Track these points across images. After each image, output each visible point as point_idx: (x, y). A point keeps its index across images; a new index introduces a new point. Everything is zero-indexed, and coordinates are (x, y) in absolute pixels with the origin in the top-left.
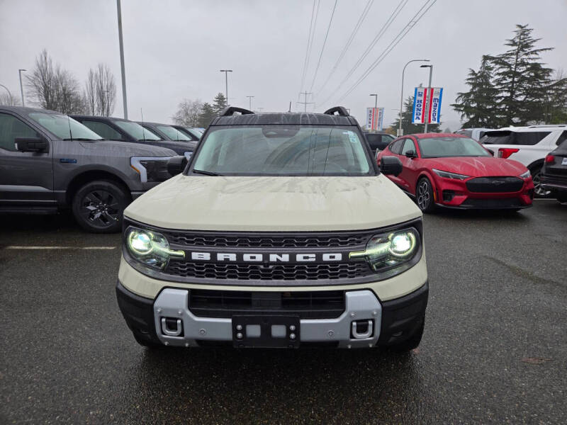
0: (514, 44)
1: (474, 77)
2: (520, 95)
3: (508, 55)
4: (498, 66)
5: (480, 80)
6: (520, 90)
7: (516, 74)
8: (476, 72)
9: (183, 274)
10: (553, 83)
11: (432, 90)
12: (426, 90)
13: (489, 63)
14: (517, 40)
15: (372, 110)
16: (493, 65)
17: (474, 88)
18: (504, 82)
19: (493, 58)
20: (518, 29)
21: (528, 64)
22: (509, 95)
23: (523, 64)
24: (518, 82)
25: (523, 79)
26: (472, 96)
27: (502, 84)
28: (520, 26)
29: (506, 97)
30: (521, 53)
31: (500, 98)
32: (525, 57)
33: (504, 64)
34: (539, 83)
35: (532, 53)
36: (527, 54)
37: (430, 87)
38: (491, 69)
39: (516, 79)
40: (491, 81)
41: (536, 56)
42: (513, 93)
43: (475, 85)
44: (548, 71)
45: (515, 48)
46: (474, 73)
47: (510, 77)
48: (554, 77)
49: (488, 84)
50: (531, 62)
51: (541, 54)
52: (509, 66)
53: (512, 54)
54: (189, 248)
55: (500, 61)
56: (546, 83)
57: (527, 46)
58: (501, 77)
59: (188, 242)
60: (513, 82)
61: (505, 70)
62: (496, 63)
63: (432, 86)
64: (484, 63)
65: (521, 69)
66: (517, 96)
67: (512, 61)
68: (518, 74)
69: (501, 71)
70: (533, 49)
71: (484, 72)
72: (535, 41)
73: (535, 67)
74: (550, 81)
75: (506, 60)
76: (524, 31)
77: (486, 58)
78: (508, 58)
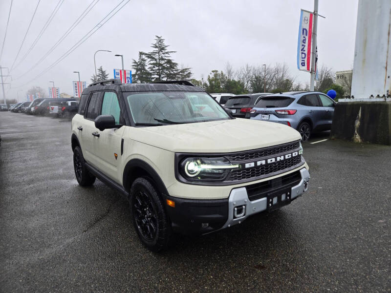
0: (156, 47)
1: (136, 64)
2: (164, 77)
3: (154, 53)
4: (150, 59)
5: (139, 67)
6: (163, 74)
7: (160, 65)
8: (137, 62)
9: (239, 178)
10: (179, 71)
11: (125, 71)
12: (121, 71)
13: (144, 57)
14: (157, 45)
15: (77, 83)
16: (146, 58)
17: (137, 71)
18: (154, 69)
19: (146, 54)
20: (157, 38)
21: (165, 59)
22: (158, 77)
23: (163, 59)
24: (161, 69)
25: (164, 68)
26: (137, 77)
27: (154, 70)
28: (157, 37)
29: (157, 78)
30: (161, 53)
31: (153, 78)
32: (162, 55)
33: (153, 58)
34: (172, 71)
35: (166, 53)
36: (164, 54)
37: (123, 69)
38: (145, 60)
39: (160, 68)
40: (146, 68)
41: (168, 55)
42: (160, 76)
43: (137, 70)
44: (176, 64)
45: (157, 49)
46: (135, 62)
47: (157, 66)
48: (179, 68)
49: (145, 69)
50: (166, 58)
51: (171, 54)
52: (156, 60)
53: (156, 53)
54: (242, 161)
55: (150, 56)
56: (176, 71)
57: (163, 49)
58: (153, 65)
59: (241, 158)
60: (159, 69)
61: (154, 62)
62: (149, 57)
63: (124, 69)
64: (140, 56)
65: (162, 62)
66: (163, 78)
67: (157, 57)
68: (161, 65)
69: (152, 62)
70: (167, 51)
71: (141, 62)
72: (166, 46)
73: (169, 62)
74: (178, 70)
75: (153, 56)
76: (160, 40)
77: (141, 54)
78: (154, 55)
